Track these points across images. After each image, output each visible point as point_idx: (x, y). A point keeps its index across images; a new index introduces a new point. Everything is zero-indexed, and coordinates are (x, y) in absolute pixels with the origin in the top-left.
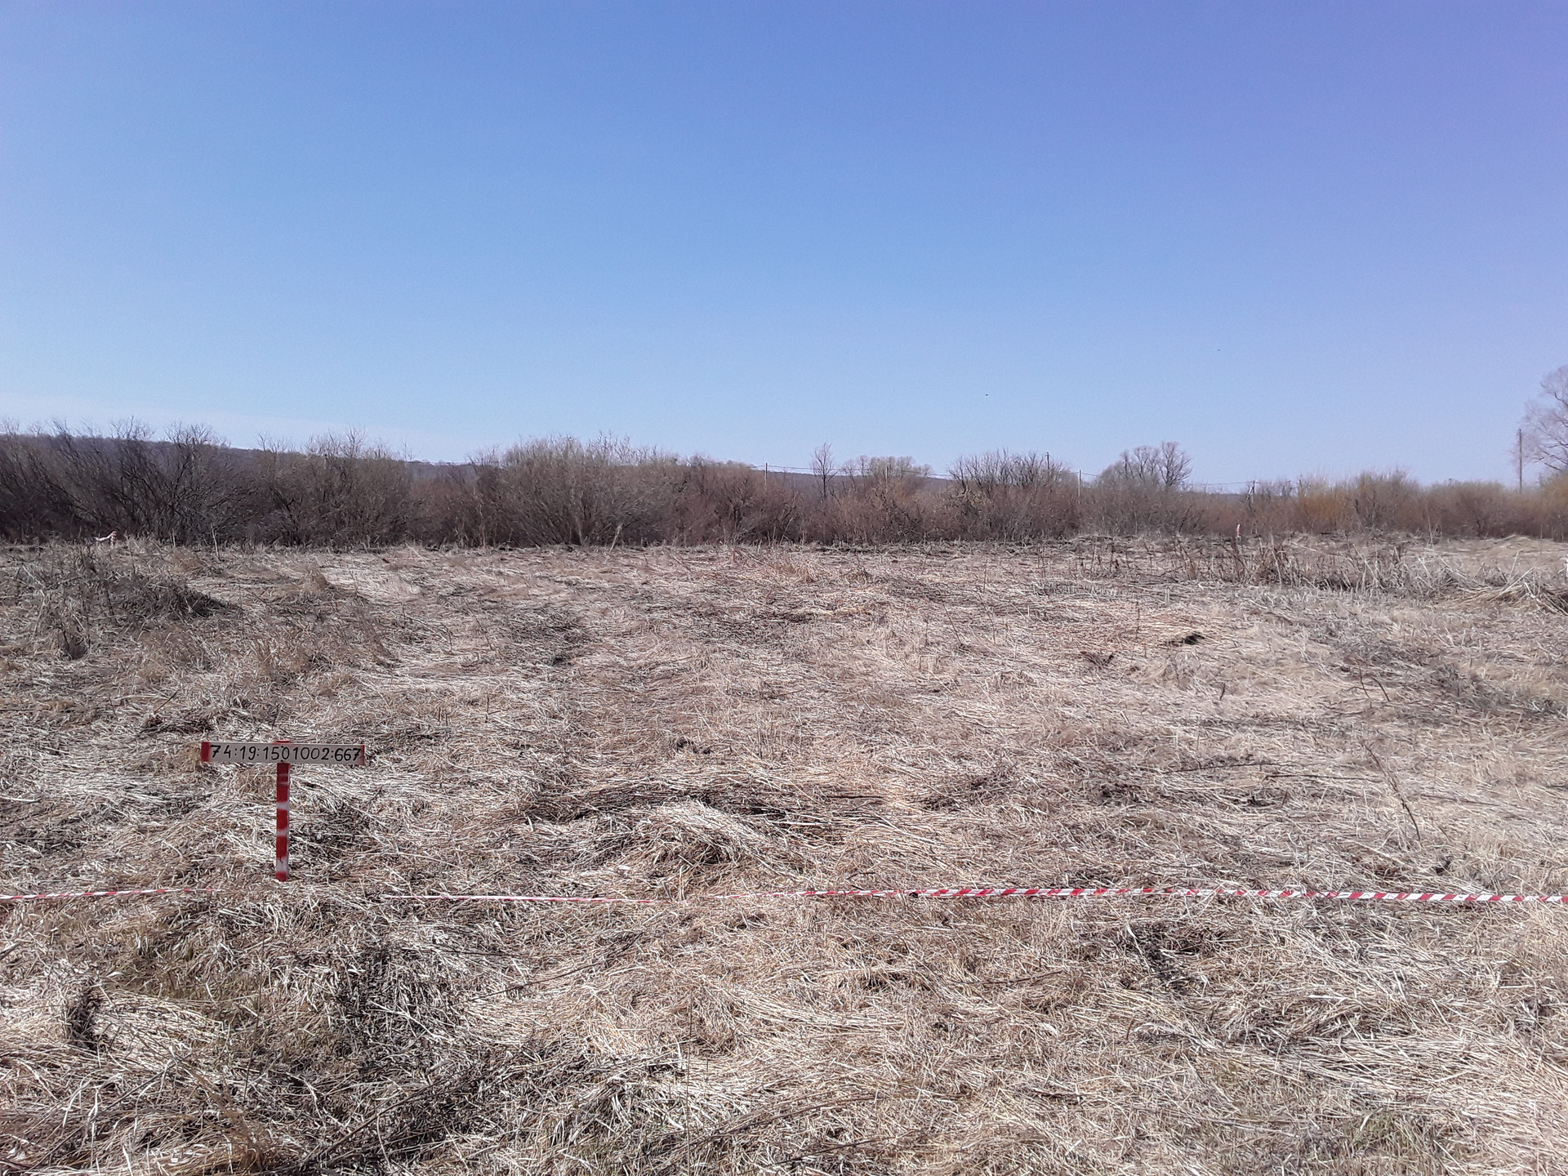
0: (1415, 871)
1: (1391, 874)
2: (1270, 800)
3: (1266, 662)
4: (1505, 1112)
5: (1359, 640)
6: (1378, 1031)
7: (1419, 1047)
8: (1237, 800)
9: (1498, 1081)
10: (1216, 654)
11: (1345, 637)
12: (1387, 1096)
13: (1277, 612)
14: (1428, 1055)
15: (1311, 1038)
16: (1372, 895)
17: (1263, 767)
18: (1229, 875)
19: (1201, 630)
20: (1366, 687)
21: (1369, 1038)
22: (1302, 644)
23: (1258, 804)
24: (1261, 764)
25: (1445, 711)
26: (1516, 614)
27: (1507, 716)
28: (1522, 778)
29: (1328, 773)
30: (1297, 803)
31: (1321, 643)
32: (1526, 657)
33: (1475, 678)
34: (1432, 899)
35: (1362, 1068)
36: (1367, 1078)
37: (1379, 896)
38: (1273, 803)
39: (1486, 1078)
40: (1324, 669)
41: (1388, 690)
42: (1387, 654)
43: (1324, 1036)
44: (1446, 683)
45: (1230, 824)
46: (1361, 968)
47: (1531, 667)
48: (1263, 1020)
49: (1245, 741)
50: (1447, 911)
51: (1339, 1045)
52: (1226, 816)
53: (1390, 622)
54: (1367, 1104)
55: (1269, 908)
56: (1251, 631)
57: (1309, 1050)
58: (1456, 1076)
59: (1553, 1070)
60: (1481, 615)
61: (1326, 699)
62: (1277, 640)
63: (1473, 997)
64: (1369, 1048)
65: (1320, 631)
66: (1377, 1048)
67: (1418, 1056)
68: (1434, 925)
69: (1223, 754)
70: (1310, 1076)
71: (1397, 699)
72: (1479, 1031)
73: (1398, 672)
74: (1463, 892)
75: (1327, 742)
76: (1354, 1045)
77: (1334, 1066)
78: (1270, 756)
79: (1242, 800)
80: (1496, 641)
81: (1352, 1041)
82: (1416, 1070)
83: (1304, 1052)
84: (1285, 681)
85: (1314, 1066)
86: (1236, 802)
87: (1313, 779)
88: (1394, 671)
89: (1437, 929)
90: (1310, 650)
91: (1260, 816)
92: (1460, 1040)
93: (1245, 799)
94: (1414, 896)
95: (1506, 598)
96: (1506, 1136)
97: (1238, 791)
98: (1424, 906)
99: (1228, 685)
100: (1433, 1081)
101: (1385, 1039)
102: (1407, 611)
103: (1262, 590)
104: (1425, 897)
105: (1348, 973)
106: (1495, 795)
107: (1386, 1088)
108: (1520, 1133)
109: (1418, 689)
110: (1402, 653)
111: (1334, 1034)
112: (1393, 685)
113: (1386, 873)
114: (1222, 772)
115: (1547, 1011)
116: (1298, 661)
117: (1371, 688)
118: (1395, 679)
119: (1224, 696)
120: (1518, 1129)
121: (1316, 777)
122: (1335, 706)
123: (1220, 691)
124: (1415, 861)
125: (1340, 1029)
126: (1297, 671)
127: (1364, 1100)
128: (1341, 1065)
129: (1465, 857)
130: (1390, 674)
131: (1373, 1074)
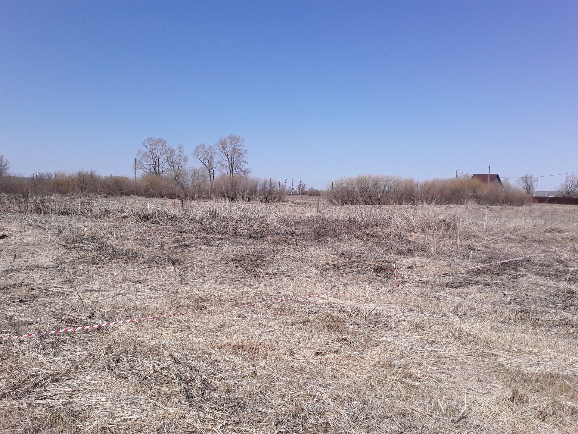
0: (81, 319)
1: (72, 321)
2: (28, 299)
3: (34, 245)
4: (101, 400)
5: (71, 234)
6: (59, 381)
7: (73, 384)
8: (15, 301)
9: (100, 390)
10: (13, 243)
11: (66, 233)
12: (59, 405)
13: (40, 224)
14: (76, 386)
15: (32, 390)
16: (63, 330)
17: (27, 286)
18: (6, 332)
19: (6, 233)
20: (72, 252)
21: (55, 384)
22: (49, 237)
23: (23, 301)
24: (26, 285)
25: (101, 259)
26: (128, 223)
27: (122, 259)
28: (124, 280)
29: (53, 286)
30: (40, 299)
31: (56, 236)
32: (130, 238)
33: (112, 246)
34: (85, 328)
35: (51, 397)
36: (53, 400)
37: (66, 330)
38: (29, 301)
39: (96, 390)
40: (57, 246)
41: (81, 252)
42: (82, 239)
43: (38, 388)
44: (102, 248)
45: (10, 311)
46: (54, 359)
47: (131, 241)
48: (14, 387)
49: (21, 277)
50: (91, 332)
51: (43, 390)
52: (9, 308)
53: (83, 227)
54: (51, 410)
55: (21, 342)
56: (27, 233)
57: (31, 394)
58: (85, 391)
59: (119, 381)
60: (116, 224)
61: (57, 257)
62: (39, 236)
63: (95, 361)
64: (54, 388)
65: (56, 231)
66: (58, 387)
67: (72, 387)
68: (85, 338)
69: (11, 283)
70: (30, 404)
71: (84, 255)
72: (95, 373)
73: (85, 246)
74: (97, 324)
75: (55, 274)
76: (49, 388)
77: (41, 398)
78: (31, 282)
79: (17, 301)
80: (121, 233)
81: (48, 387)
82: (71, 392)
83: (29, 396)
84: (41, 252)
85: (33, 400)
86: (14, 302)
87: (47, 289)
88: (84, 245)
89: (86, 339)
90: (52, 239)
91: (24, 306)
92: (88, 378)
93: (18, 300)
94: (79, 328)
95: (125, 217)
96: (100, 409)
97: (16, 297)
98: (83, 331)
99: (17, 255)
100: (77, 395)
101: (61, 383)
102: (90, 223)
103: (35, 216)
104: (83, 328)
105: (49, 362)
106: (114, 287)
107: (58, 402)
108: (105, 406)
109: (92, 251)
110: (87, 238)
111: (42, 386)
112: (83, 250)
113: (70, 321)
114: (10, 290)
115: (120, 361)
116: (47, 243)
117: (74, 252)
118: (83, 248)
119: (15, 259)
120: (104, 405)
121: (48, 288)
122: (61, 260)
123: (14, 258)
124: (82, 315)
125: (44, 384)
126: (47, 247)
127: (50, 408)
128: (43, 397)
129: (100, 311)
130: (82, 246)
131: (55, 398)
